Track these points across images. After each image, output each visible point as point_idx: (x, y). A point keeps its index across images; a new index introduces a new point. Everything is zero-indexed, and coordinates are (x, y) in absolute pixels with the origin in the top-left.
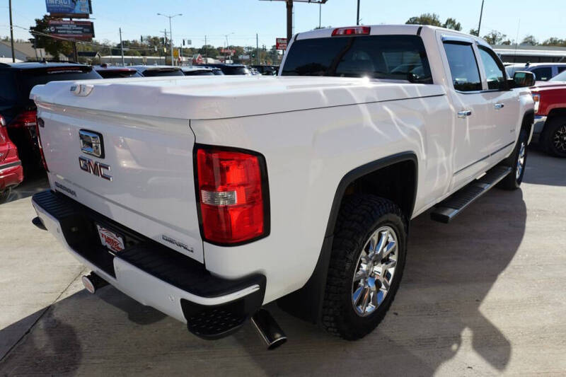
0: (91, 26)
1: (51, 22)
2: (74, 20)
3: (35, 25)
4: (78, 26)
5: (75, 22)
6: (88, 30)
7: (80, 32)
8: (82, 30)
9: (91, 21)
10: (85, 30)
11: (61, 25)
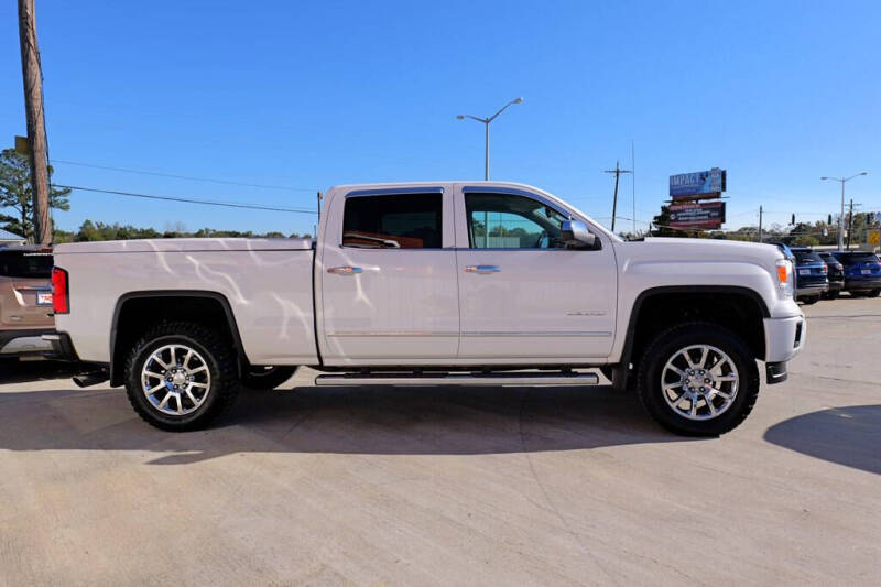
0: (722, 208)
1: (673, 208)
2: (700, 202)
3: (659, 213)
4: (704, 210)
5: (702, 204)
6: (716, 214)
7: (706, 217)
8: (709, 215)
9: (722, 200)
10: (713, 214)
11: (683, 211)
